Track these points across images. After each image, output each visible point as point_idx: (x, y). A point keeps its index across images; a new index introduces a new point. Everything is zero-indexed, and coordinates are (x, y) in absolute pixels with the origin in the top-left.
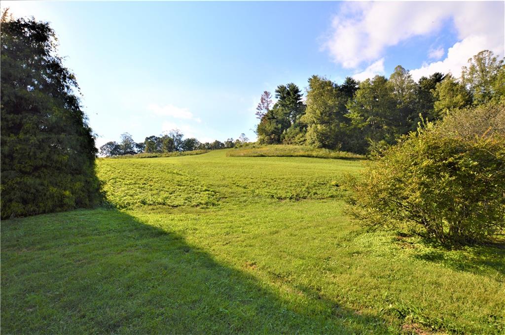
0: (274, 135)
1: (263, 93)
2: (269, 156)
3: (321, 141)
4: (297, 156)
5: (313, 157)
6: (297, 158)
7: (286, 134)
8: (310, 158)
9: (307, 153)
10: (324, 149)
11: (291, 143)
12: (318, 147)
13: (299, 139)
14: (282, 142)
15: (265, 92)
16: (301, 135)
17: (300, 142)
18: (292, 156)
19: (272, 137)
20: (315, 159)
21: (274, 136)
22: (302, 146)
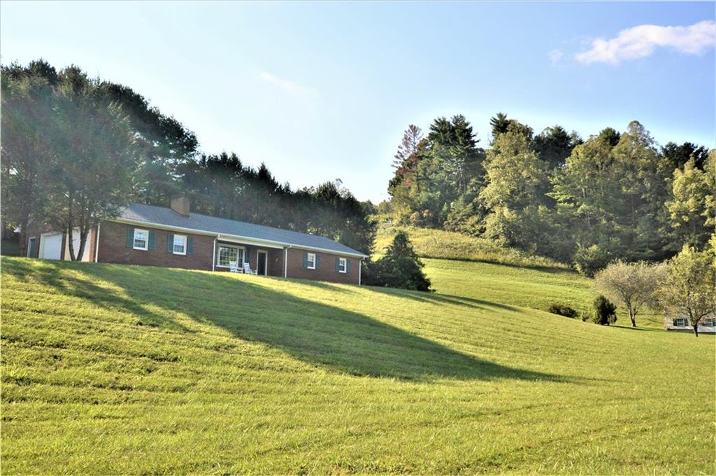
0: (427, 211)
1: (408, 128)
2: (435, 258)
3: (508, 235)
4: (475, 261)
5: (498, 263)
6: (477, 265)
7: (449, 211)
8: (494, 266)
9: (489, 256)
10: (513, 250)
11: (459, 231)
12: (505, 246)
13: (473, 226)
14: (442, 226)
15: (411, 127)
16: (476, 218)
17: (474, 231)
18: (468, 260)
19: (425, 215)
20: (502, 268)
21: (428, 213)
22: (479, 240)
